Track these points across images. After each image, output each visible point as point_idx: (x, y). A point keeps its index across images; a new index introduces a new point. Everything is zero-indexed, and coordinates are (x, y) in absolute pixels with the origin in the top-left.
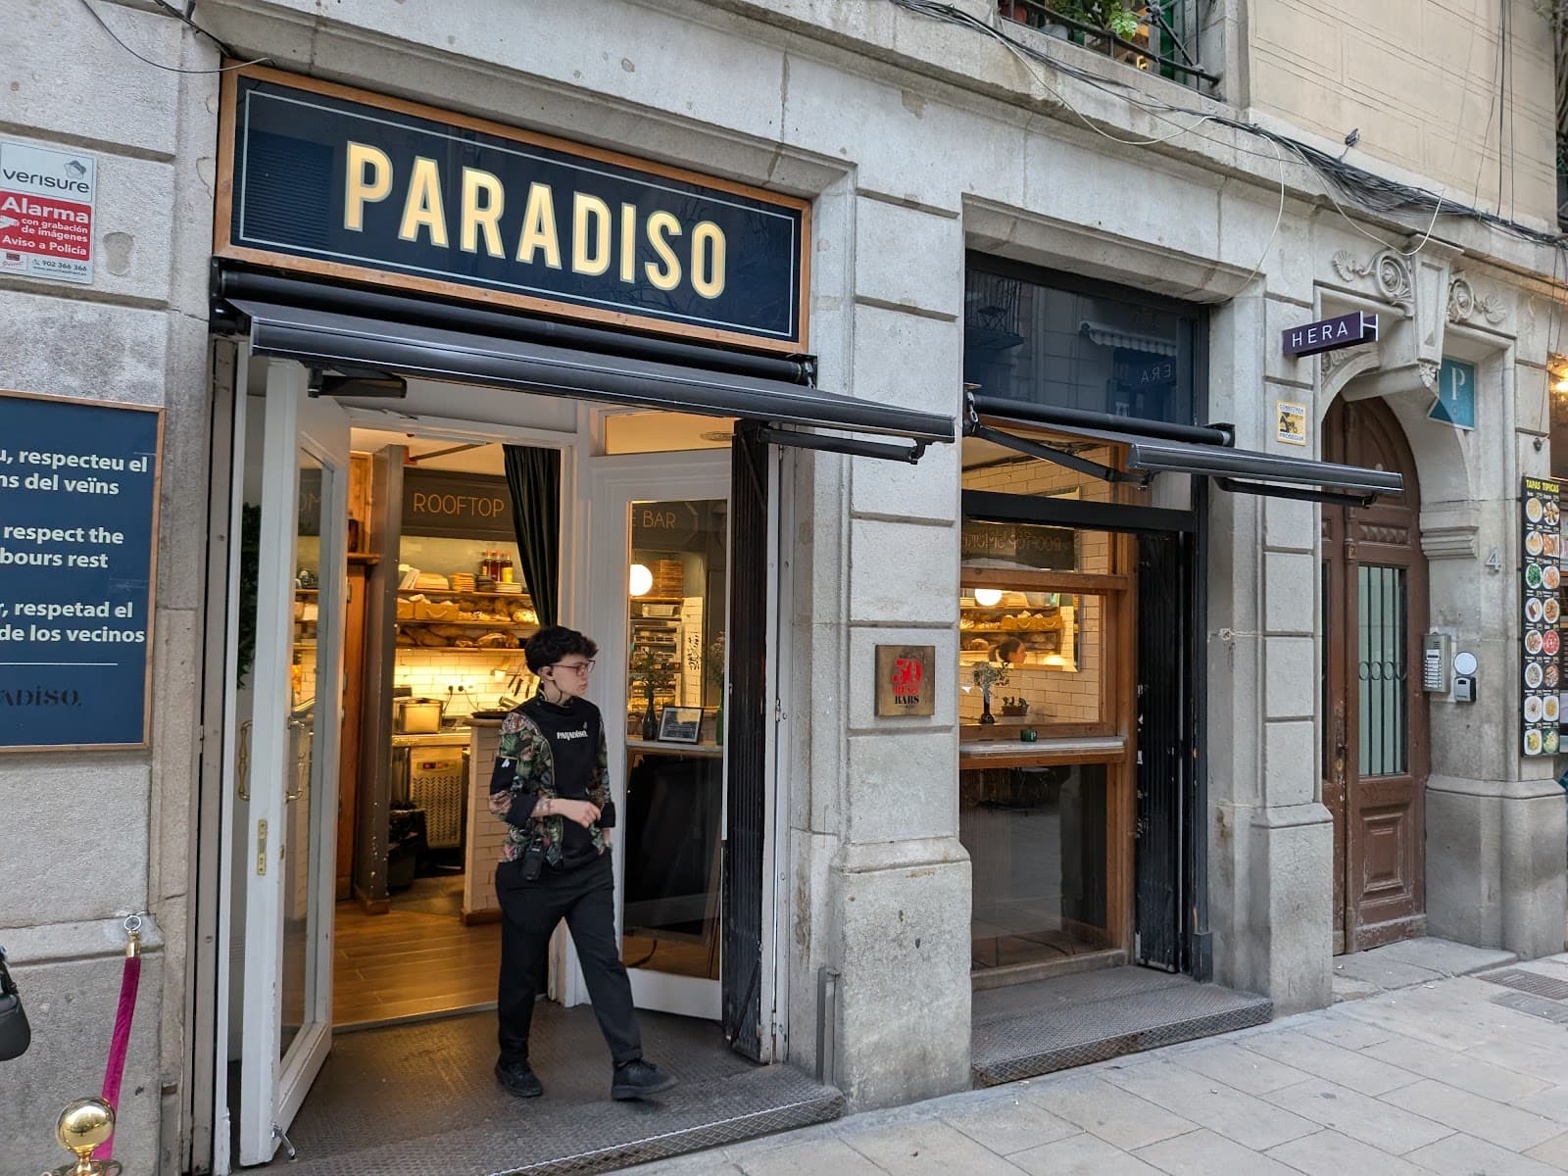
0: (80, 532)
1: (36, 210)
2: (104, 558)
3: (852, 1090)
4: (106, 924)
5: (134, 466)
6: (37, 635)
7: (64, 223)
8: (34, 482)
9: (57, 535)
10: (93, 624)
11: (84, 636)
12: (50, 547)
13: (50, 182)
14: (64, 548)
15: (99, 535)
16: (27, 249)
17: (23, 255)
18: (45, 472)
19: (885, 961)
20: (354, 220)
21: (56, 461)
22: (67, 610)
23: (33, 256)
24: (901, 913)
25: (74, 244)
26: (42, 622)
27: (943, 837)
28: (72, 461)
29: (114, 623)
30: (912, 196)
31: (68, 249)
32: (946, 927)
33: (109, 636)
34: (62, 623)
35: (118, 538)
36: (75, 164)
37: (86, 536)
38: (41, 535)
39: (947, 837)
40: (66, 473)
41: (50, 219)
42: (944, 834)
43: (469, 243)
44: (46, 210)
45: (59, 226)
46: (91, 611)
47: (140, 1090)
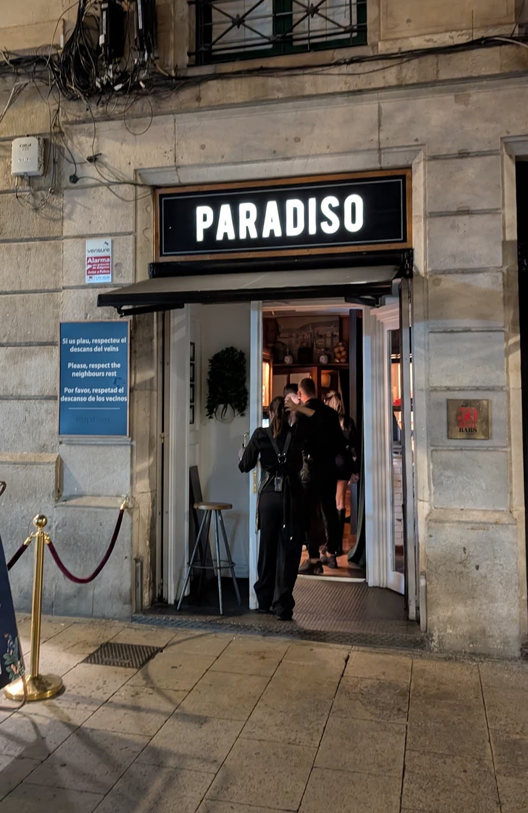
0: (109, 364)
1: (96, 261)
2: (115, 372)
3: (434, 638)
4: (118, 498)
5: (123, 341)
6: (99, 399)
7: (104, 263)
8: (96, 349)
9: (103, 366)
10: (113, 395)
11: (111, 399)
12: (101, 370)
13: (99, 251)
14: (105, 370)
15: (114, 365)
16: (94, 274)
17: (93, 276)
18: (99, 345)
19: (454, 573)
20: (200, 237)
21: (102, 341)
22: (106, 391)
23: (96, 276)
24: (465, 549)
25: (106, 269)
26: (100, 395)
27: (499, 511)
28: (106, 341)
29: (119, 395)
30: (462, 150)
31: (104, 271)
32: (497, 561)
33: (118, 399)
34: (105, 395)
35: (119, 366)
36: (106, 243)
37: (110, 366)
38: (99, 366)
39: (503, 511)
40: (105, 345)
41: (100, 263)
42: (501, 509)
43: (243, 236)
44: (99, 260)
45: (102, 264)
46: (112, 391)
47: (126, 558)
